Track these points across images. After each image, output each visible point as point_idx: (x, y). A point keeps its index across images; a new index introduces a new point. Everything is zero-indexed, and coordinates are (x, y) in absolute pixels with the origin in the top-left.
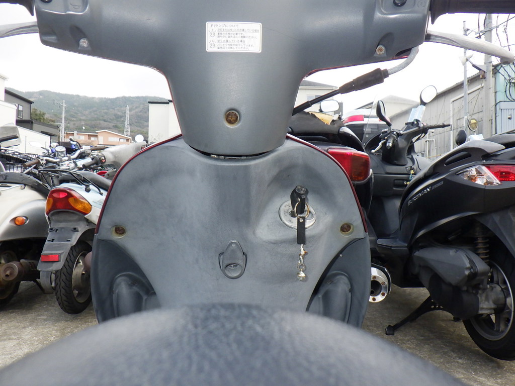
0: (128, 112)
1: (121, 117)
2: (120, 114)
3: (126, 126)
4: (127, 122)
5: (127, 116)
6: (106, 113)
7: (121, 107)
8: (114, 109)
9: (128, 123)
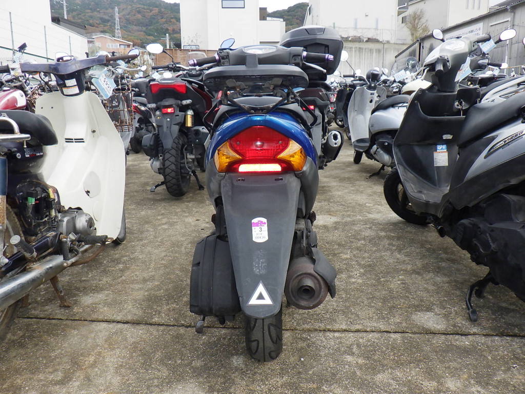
0: (117, 14)
1: (108, 21)
2: (106, 17)
3: (116, 31)
4: (117, 26)
5: (117, 19)
6: (91, 17)
7: (107, 9)
8: (99, 11)
9: (119, 28)
